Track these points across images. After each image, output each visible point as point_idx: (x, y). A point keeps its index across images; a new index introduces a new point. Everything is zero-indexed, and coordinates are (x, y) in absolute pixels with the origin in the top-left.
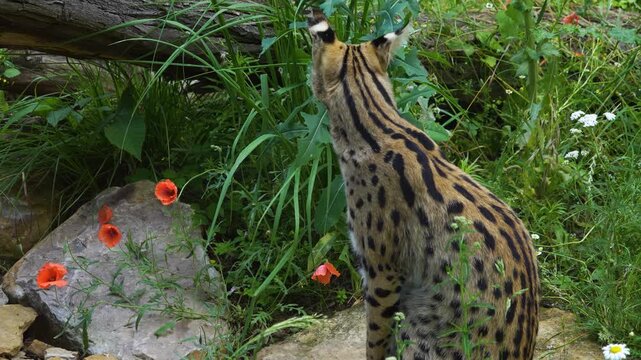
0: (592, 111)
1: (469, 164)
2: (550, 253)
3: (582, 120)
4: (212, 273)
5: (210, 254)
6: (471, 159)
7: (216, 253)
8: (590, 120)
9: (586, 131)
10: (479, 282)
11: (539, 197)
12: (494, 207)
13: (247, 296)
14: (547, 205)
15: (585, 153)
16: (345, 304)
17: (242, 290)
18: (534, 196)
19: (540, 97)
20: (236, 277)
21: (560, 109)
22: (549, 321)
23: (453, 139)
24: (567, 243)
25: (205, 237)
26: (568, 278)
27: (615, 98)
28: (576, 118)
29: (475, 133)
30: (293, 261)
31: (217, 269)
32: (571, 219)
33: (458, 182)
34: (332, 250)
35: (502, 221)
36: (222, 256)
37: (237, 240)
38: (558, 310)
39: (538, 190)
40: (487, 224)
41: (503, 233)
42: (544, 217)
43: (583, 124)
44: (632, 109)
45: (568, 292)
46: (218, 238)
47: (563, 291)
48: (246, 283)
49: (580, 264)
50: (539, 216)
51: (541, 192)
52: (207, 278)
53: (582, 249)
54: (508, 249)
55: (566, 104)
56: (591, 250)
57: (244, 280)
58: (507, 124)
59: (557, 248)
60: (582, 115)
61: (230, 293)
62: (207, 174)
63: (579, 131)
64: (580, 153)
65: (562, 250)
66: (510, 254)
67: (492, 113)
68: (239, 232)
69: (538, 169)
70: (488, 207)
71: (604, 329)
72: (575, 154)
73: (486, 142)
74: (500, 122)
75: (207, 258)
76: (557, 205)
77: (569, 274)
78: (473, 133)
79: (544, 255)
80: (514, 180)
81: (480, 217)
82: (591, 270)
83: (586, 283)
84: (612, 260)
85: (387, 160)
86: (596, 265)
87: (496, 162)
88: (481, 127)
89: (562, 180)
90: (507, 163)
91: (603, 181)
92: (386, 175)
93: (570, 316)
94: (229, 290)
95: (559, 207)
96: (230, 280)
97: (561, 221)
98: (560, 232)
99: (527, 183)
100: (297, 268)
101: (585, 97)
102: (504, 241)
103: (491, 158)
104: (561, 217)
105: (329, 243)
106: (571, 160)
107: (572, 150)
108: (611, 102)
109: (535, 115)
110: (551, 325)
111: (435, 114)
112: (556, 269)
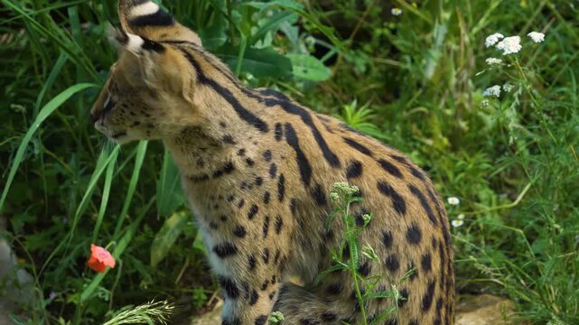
0: (515, 31)
1: (357, 109)
2: (474, 223)
3: (500, 45)
4: (22, 276)
5: (18, 251)
6: (360, 104)
7: (26, 249)
8: (512, 45)
9: (507, 60)
10: (388, 261)
11: (454, 149)
12: (394, 157)
13: (72, 304)
14: (465, 160)
15: (507, 88)
16: (205, 306)
17: (64, 296)
18: (446, 148)
19: (446, 15)
20: (56, 279)
21: (475, 30)
22: (479, 311)
23: (335, 79)
24: (494, 207)
25: (10, 228)
26: (500, 254)
27: (546, 11)
28: (493, 43)
29: (363, 69)
30: (131, 254)
31: (28, 270)
32: (498, 175)
33: (344, 135)
34: (182, 236)
35: (409, 174)
36: (35, 253)
37: (52, 230)
38: (490, 297)
39: (451, 138)
40: (392, 181)
41: (413, 190)
42: (462, 175)
43: (503, 51)
44: (569, 25)
45: (502, 271)
46: (28, 229)
47: (495, 271)
48: (70, 286)
49: (514, 235)
50: (456, 174)
51: (456, 140)
52: (16, 284)
53: (516, 214)
54: (422, 210)
55: (482, 22)
56: (528, 215)
57: (68, 283)
58: (405, 54)
59: (483, 215)
60: (500, 40)
61: (49, 301)
62: (8, 143)
63: (499, 61)
64: (501, 89)
65: (488, 217)
66: (426, 216)
67: (383, 40)
68: (56, 219)
69: (449, 112)
70: (388, 159)
71: (554, 317)
72: (496, 89)
73: (378, 79)
74: (394, 52)
75: (14, 256)
76: (480, 156)
77: (501, 247)
78: (361, 68)
79: (467, 224)
80: (420, 127)
81: (382, 174)
82: (531, 241)
83: (525, 259)
84: (557, 226)
85: (278, 138)
86: (537, 234)
87: (394, 106)
88: (371, 61)
89: (481, 124)
90: (409, 105)
91: (537, 123)
92: (283, 158)
93: (507, 303)
94: (47, 296)
95: (482, 160)
96: (47, 284)
97: (485, 178)
98: (485, 193)
99: (437, 130)
100: (138, 263)
101: (506, 13)
102: (416, 200)
103: (385, 101)
104: (485, 174)
105: (178, 226)
106: (492, 97)
107: (493, 84)
108: (542, 17)
109: (440, 39)
110: (483, 317)
111: (307, 45)
112: (483, 242)
